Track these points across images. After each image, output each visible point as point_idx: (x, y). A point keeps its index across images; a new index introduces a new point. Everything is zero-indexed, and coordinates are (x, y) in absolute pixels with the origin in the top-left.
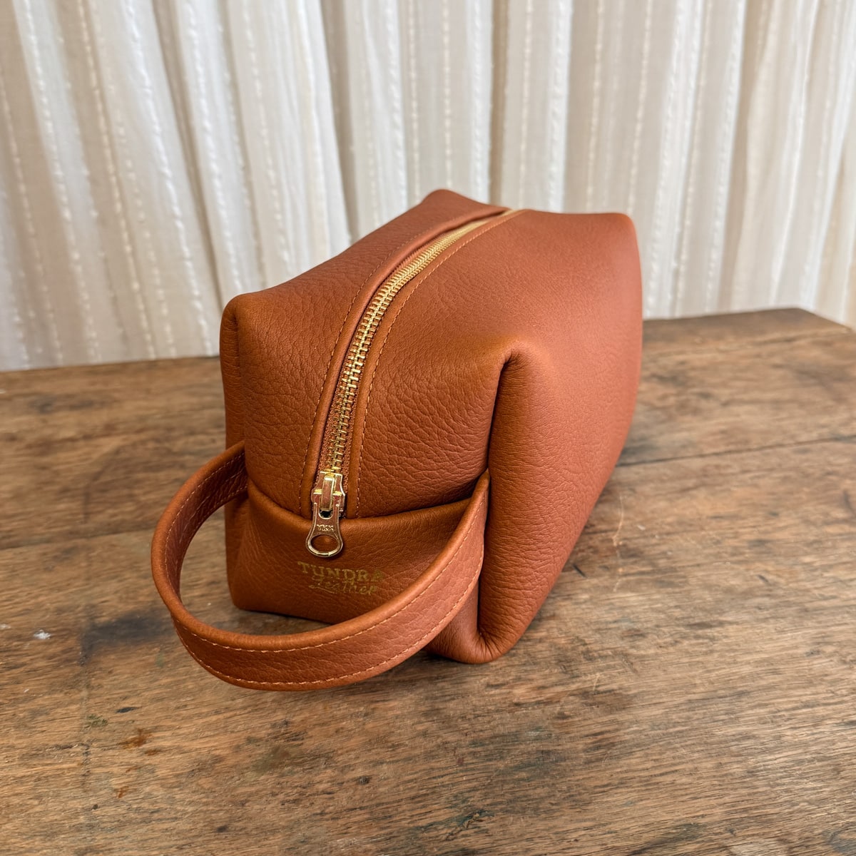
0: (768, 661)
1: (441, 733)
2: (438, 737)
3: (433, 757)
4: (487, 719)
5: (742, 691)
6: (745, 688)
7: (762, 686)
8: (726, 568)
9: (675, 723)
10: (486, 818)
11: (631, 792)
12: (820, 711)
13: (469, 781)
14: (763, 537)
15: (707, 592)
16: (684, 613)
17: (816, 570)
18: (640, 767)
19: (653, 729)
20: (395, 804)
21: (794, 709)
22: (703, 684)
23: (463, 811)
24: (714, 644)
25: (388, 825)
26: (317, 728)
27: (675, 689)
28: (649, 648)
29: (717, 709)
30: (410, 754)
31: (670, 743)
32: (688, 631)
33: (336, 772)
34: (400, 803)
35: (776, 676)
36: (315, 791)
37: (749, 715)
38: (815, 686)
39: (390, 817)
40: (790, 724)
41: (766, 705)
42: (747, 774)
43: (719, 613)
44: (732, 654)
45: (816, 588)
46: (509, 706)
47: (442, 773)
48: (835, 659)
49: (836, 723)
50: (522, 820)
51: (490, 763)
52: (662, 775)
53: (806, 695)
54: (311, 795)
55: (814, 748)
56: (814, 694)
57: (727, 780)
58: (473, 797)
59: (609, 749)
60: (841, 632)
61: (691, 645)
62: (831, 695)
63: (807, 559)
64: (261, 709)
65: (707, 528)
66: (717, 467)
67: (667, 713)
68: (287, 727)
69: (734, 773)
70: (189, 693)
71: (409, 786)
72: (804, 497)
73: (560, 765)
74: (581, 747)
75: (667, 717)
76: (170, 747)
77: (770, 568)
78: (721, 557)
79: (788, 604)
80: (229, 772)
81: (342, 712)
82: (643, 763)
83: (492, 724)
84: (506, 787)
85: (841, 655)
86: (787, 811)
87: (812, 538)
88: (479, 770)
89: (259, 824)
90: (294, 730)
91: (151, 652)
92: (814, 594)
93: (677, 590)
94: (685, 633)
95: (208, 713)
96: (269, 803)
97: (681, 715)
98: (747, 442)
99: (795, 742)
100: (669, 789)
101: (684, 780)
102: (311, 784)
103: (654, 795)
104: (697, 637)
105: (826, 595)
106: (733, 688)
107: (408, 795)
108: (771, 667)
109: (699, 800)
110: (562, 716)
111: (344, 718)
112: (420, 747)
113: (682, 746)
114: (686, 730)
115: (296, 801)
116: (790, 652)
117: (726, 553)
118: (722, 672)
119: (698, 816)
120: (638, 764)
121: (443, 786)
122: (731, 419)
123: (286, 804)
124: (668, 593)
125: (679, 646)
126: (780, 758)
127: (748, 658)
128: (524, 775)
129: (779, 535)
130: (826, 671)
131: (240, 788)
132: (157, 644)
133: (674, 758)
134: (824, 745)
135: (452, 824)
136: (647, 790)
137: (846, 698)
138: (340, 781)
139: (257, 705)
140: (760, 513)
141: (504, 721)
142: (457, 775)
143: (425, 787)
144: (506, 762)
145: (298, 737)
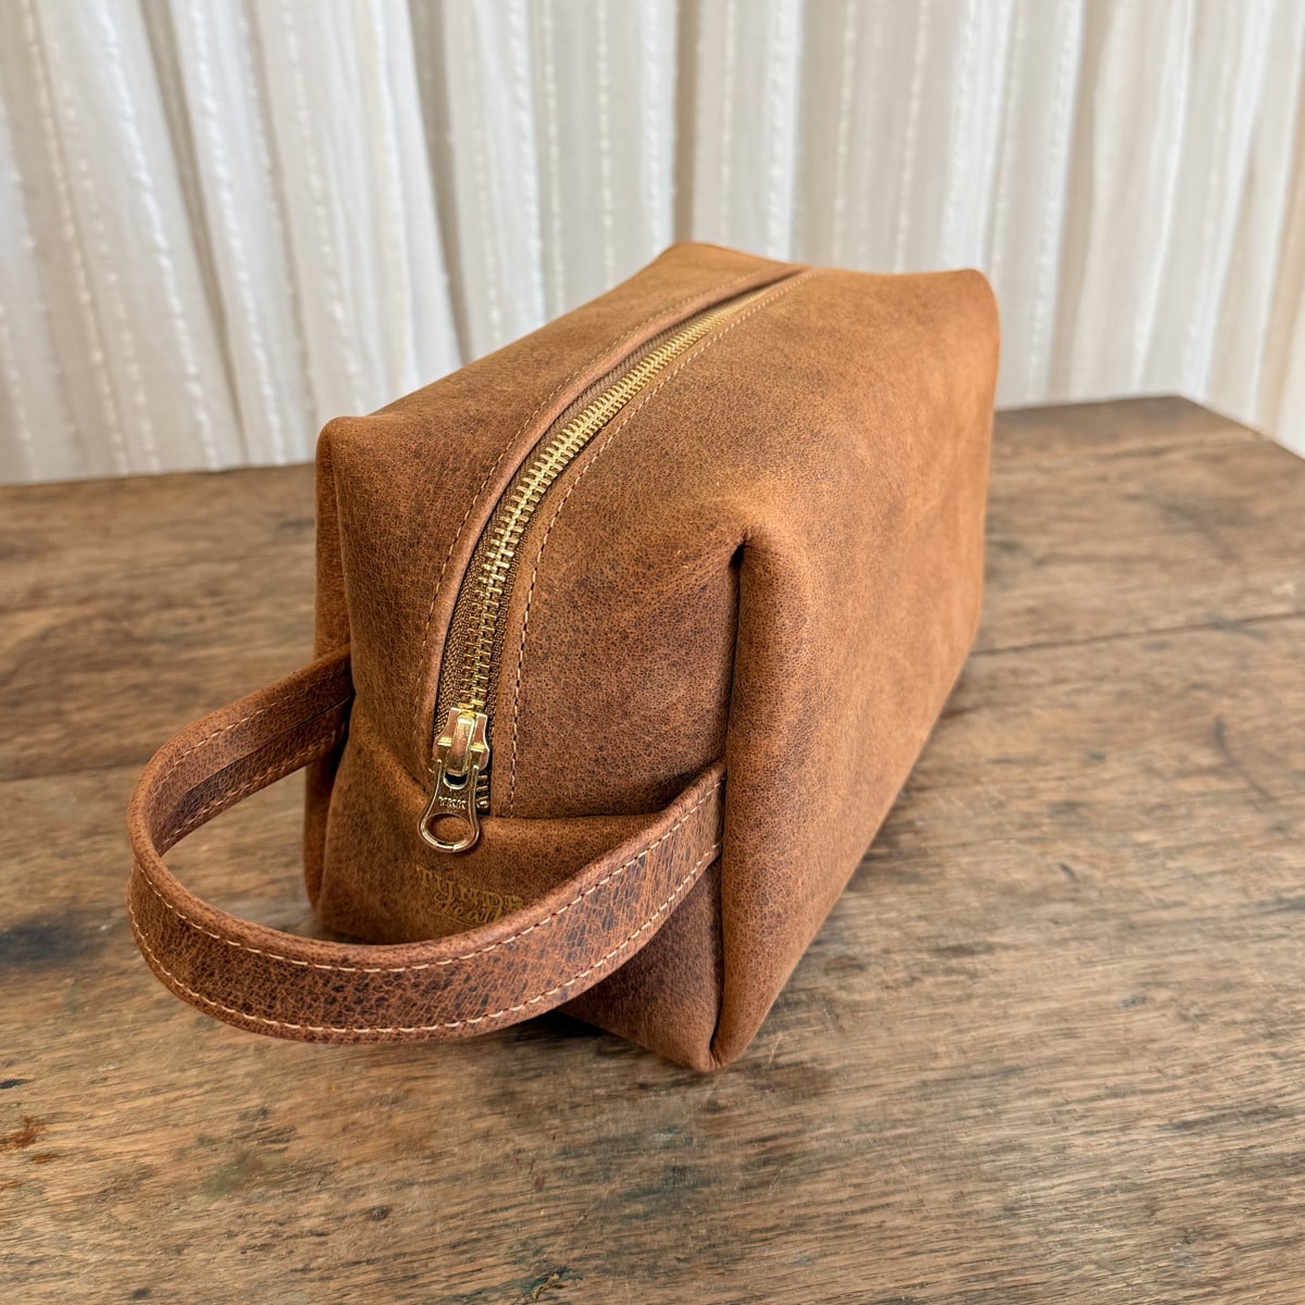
0: (1060, 1015)
1: (512, 1135)
2: (508, 1141)
3: (495, 1176)
4: (590, 1111)
5: (1011, 1067)
6: (1018, 1061)
7: (1046, 1058)
8: (1009, 851)
9: (896, 1120)
10: (570, 1281)
11: (809, 1241)
12: (1135, 1104)
13: (549, 1217)
14: (1075, 797)
15: (972, 892)
16: (930, 928)
17: (1155, 855)
18: (830, 1197)
19: (858, 1131)
20: (424, 1256)
21: (1093, 1099)
22: (948, 1054)
23: (533, 1268)
24: (975, 983)
25: (408, 1292)
26: (314, 1123)
27: (903, 1062)
28: (868, 989)
29: (966, 1098)
30: (458, 1170)
31: (883, 1157)
32: (935, 960)
33: (336, 1199)
34: (432, 1255)
35: (1069, 1040)
36: (297, 1230)
37: (1017, 1110)
38: (1131, 1059)
39: (414, 1277)
40: (1085, 1126)
41: (1048, 1091)
42: (1002, 1213)
43: (986, 930)
44: (1002, 1002)
45: (1153, 888)
46: (629, 1090)
47: (507, 1203)
48: (1170, 1012)
49: (1159, 1126)
50: (627, 1286)
51: (587, 1187)
52: (864, 1211)
53: (1115, 1075)
54: (291, 1237)
55: (1118, 1169)
56: (1128, 1074)
57: (969, 1222)
58: (553, 1245)
59: (782, 1166)
60: (1185, 965)
61: (937, 984)
62: (1156, 1075)
63: (1143, 837)
64: (227, 1087)
65: (984, 779)
66: (1015, 672)
67: (884, 1103)
68: (265, 1118)
69: (982, 1210)
70: (115, 1057)
71: (451, 1226)
72: (1150, 726)
73: (700, 1192)
74: (738, 1161)
75: (883, 1110)
76: (72, 1149)
77: (1080, 853)
78: (1002, 832)
79: (1103, 916)
80: (163, 1195)
81: (356, 1095)
82: (835, 1190)
83: (598, 1119)
84: (609, 1229)
85: (1181, 1006)
86: (1061, 1278)
87: (1154, 800)
88: (566, 1198)
89: (200, 1286)
90: (274, 1124)
91: (59, 986)
92: (1147, 898)
93: (925, 888)
94: (929, 964)
95: (140, 1091)
96: (222, 1250)
97: (906, 1107)
98: (1068, 628)
99: (1088, 1157)
100: (872, 1237)
101: (900, 1221)
102: (292, 1218)
103: (847, 1247)
104: (949, 971)
105: (1169, 900)
106: (997, 1061)
107: (447, 1240)
108: (1064, 1025)
109: (919, 1257)
110: (713, 1107)
111: (358, 1105)
112: (477, 1157)
113: (902, 1162)
114: (913, 1134)
115: (265, 1247)
116: (1099, 999)
117: (1012, 823)
118: (984, 1032)
119: (914, 1286)
120: (827, 1192)
121: (507, 1226)
122: (1046, 589)
123: (249, 1253)
124: (909, 894)
125: (917, 986)
126: (1060, 1185)
127: (1028, 1008)
128: (640, 1208)
129: (1101, 795)
130: (1153, 1033)
131: (177, 1223)
132: (72, 972)
133: (886, 1182)
134: (1135, 1164)
135: (513, 1293)
136: (836, 1237)
137: (1180, 1082)
138: (340, 1215)
139: (220, 1082)
140: (1075, 755)
141: (618, 1115)
142: (532, 1207)
143: (476, 1227)
144: (613, 1186)
145: (280, 1137)
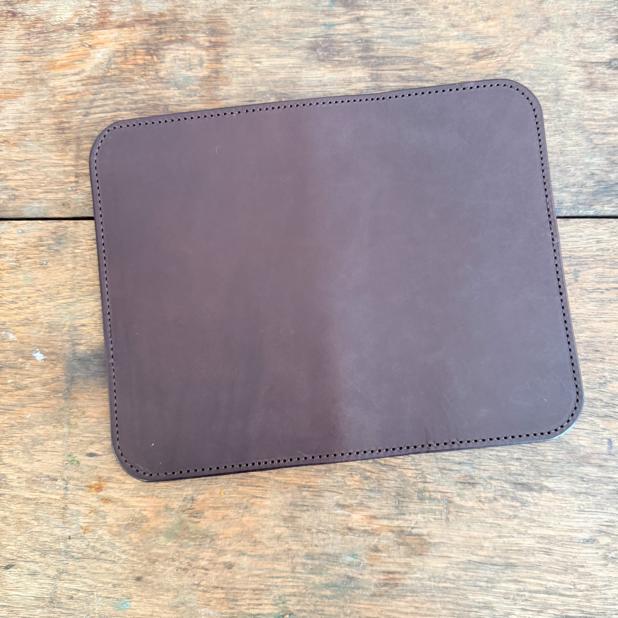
0: (550, 539)
1: (289, 540)
2: (287, 543)
3: (278, 559)
4: (324, 536)
5: (511, 563)
7: (529, 563)
12: (552, 600)
13: (293, 587)
19: (430, 580)
25: (234, 606)
26: (211, 511)
28: (471, 500)
29: (483, 575)
30: (264, 552)
32: (511, 489)
33: (215, 554)
39: (237, 601)
46: (343, 529)
47: (278, 575)
48: (601, 552)
49: (555, 615)
51: (311, 576)
58: (290, 601)
67: (447, 568)
68: (193, 503)
73: (354, 592)
74: (375, 581)
75: (445, 572)
76: (117, 499)
80: (150, 533)
84: (314, 599)
88: (302, 579)
90: (196, 507)
110: (375, 549)
111: (231, 506)
115: (185, 569)
121: (277, 586)
128: (328, 593)
131: (154, 549)
138: (215, 562)
142: (287, 580)
143: (265, 583)
144: (322, 579)
145: (197, 515)
